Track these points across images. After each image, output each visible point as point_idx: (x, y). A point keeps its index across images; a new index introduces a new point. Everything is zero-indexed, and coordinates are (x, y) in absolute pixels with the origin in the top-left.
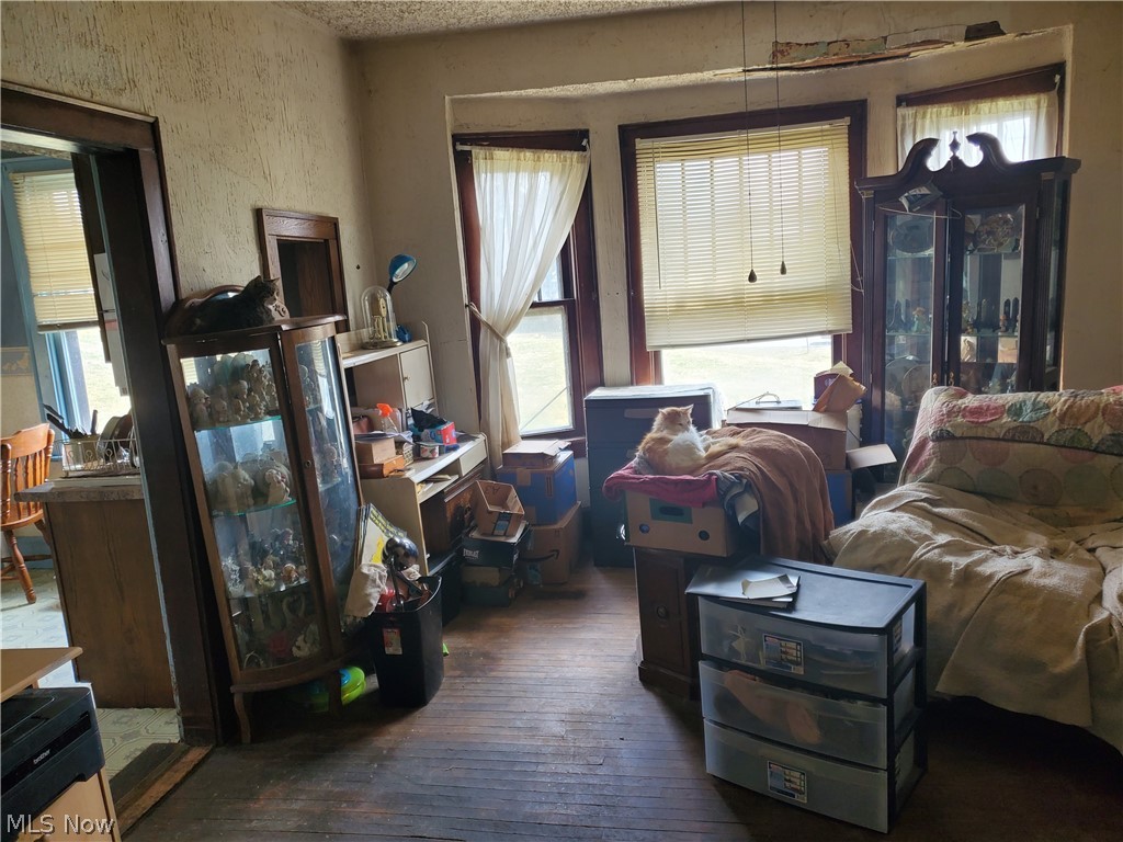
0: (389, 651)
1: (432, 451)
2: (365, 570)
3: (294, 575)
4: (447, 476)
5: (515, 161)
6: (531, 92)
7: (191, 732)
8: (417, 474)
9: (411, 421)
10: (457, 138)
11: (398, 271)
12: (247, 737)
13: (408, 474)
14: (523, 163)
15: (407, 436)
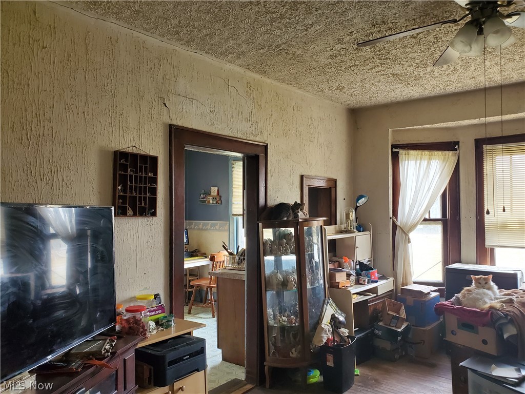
0: (328, 364)
1: (364, 281)
2: (323, 326)
3: (294, 321)
4: (371, 294)
5: (420, 155)
6: (429, 126)
7: (249, 378)
8: (354, 290)
9: (358, 267)
10: (393, 146)
11: (359, 201)
12: (268, 385)
13: (349, 289)
14: (423, 156)
15: (353, 272)
